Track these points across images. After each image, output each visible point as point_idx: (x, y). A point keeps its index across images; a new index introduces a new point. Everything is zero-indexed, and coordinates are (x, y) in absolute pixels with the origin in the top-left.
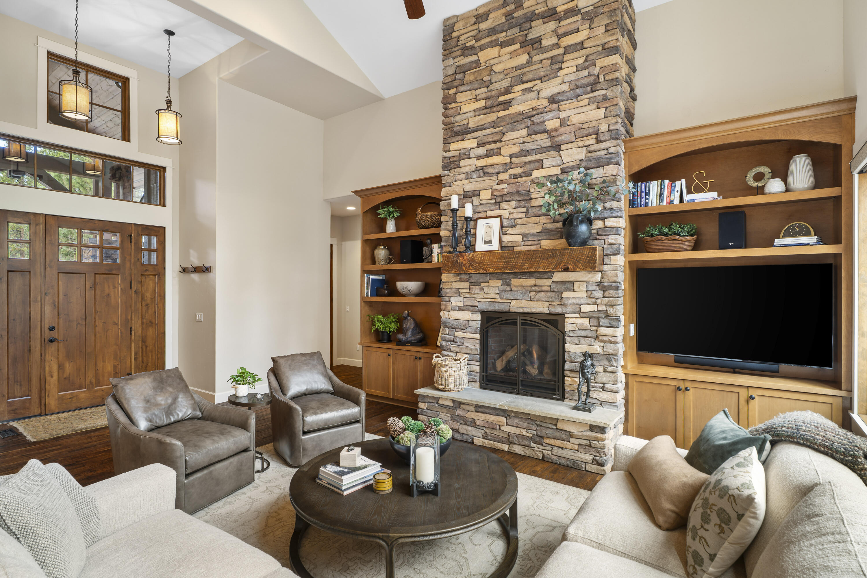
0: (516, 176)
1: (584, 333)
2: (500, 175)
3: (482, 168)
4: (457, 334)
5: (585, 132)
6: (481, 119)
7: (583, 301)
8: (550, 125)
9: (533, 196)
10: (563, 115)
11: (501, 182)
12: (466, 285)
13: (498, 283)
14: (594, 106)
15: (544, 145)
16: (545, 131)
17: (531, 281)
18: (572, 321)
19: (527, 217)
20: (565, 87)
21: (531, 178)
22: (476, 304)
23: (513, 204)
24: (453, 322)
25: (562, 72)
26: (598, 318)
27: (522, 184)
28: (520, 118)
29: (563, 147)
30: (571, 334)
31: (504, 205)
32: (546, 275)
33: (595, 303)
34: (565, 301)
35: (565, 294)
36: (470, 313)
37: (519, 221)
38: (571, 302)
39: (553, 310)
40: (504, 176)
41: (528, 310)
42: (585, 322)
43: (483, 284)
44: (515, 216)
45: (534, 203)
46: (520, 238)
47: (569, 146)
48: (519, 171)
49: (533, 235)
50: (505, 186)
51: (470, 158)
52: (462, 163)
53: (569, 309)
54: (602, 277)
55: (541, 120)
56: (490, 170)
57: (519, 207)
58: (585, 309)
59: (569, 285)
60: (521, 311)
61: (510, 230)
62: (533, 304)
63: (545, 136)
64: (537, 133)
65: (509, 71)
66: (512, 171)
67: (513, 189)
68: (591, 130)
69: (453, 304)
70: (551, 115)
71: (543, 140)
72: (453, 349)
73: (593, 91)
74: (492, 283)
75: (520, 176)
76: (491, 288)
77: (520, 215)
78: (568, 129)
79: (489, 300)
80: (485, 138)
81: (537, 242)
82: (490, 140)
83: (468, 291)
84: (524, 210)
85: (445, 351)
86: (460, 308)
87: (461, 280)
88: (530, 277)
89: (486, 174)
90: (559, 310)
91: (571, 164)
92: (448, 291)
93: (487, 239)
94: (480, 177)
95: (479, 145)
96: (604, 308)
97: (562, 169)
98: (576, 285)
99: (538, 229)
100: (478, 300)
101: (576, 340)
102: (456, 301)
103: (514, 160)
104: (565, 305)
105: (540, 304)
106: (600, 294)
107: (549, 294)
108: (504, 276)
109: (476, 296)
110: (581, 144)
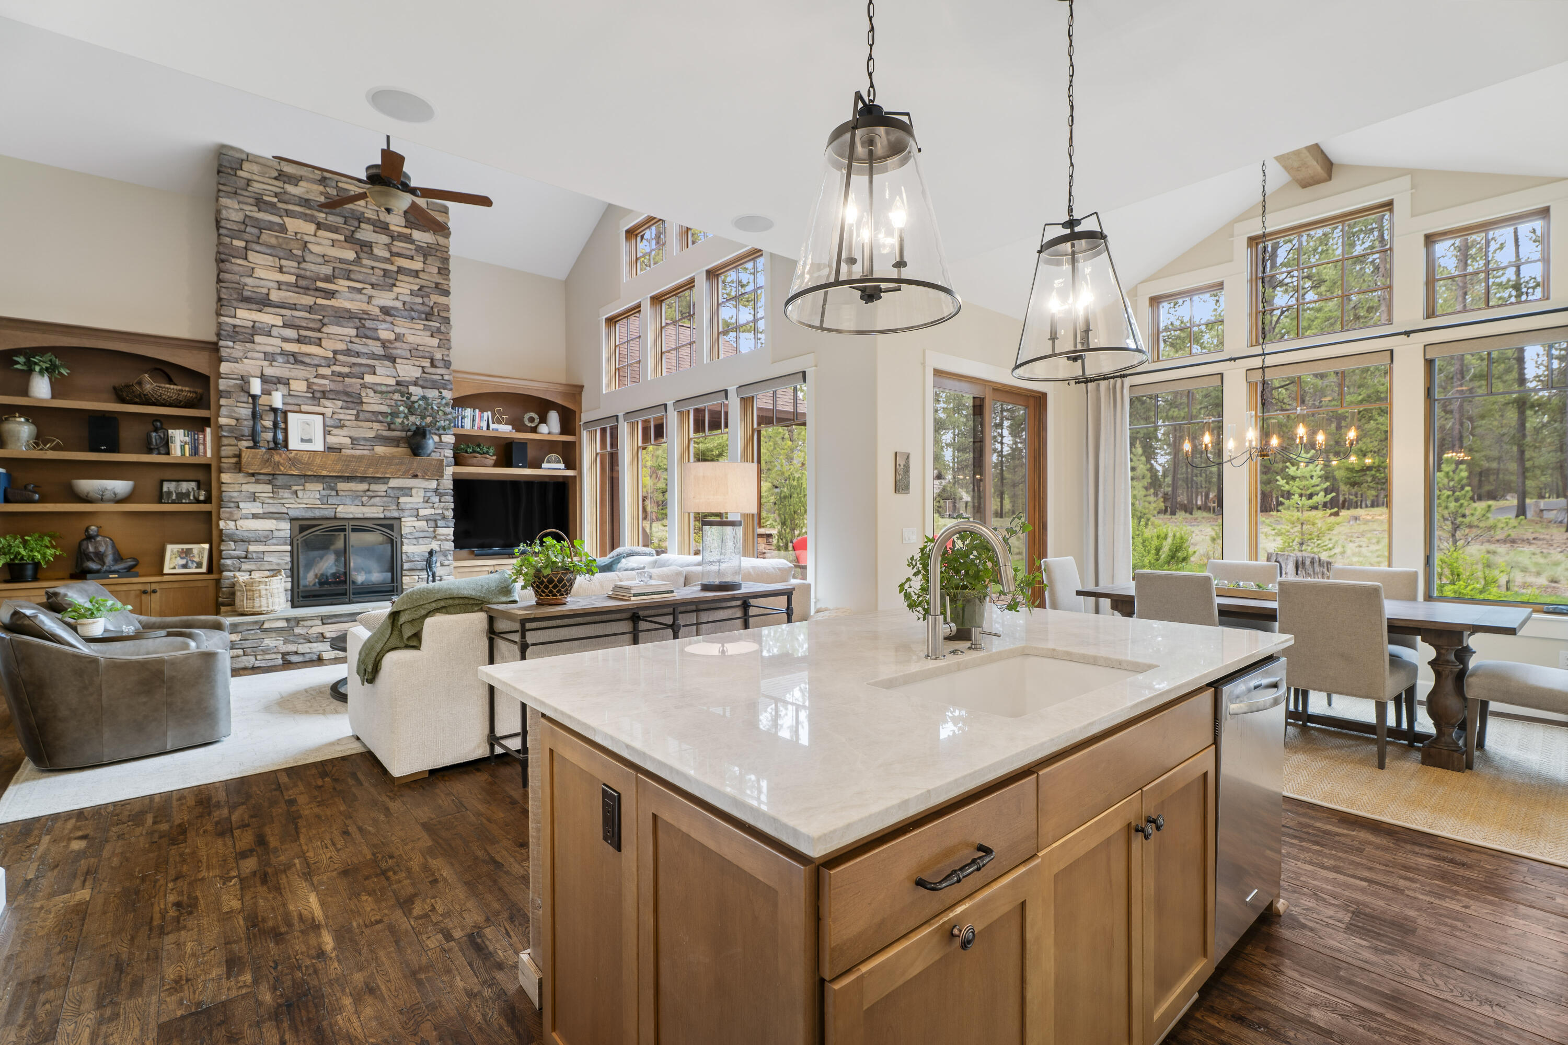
0: (340, 375)
1: (422, 535)
2: (320, 369)
3: (294, 355)
4: (252, 548)
5: (421, 354)
6: (290, 297)
7: (420, 506)
8: (385, 335)
9: (364, 400)
10: (397, 330)
11: (323, 377)
12: (269, 488)
13: (320, 487)
14: (429, 333)
15: (376, 352)
16: (378, 339)
17: (364, 486)
18: (409, 524)
19: (356, 420)
20: (399, 305)
21: (361, 381)
22: (285, 510)
23: (340, 403)
24: (246, 534)
25: (395, 289)
26: (435, 521)
27: (351, 385)
28: (347, 315)
29: (398, 360)
30: (409, 536)
31: (324, 402)
32: (382, 481)
33: (433, 507)
34: (401, 506)
35: (402, 500)
36: (274, 521)
37: (347, 423)
38: (408, 506)
39: (388, 514)
40: (326, 371)
41: (360, 516)
42: (423, 524)
43: (295, 488)
44: (341, 417)
45: (365, 407)
46: (348, 441)
47: (405, 361)
48: (346, 370)
49: (365, 439)
50: (326, 382)
51: (270, 336)
52: (258, 339)
53: (407, 513)
54: (438, 485)
55: (374, 326)
56: (307, 360)
57: (347, 408)
58: (422, 512)
59: (407, 491)
60: (351, 516)
61: (335, 431)
62: (365, 509)
63: (378, 344)
64: (367, 337)
65: (332, 259)
66: (337, 368)
67: (340, 387)
68: (427, 354)
69: (244, 511)
70: (384, 326)
71: (375, 347)
72: (244, 567)
73: (427, 320)
74: (309, 486)
75: (347, 375)
76: (309, 493)
77: (348, 417)
78: (404, 345)
79: (305, 506)
80: (296, 320)
81: (371, 448)
82: (305, 325)
83: (271, 495)
84: (355, 412)
85: (230, 571)
86: (255, 516)
87: (257, 482)
88: (361, 482)
89: (297, 361)
90: (396, 514)
91: (407, 379)
92: (235, 494)
93: (305, 438)
94: (288, 362)
95: (285, 326)
96: (440, 511)
97: (397, 381)
98: (414, 491)
99: (371, 434)
100: (287, 506)
101: (415, 541)
102: (248, 507)
103: (339, 357)
104: (402, 510)
105: (374, 509)
106: (436, 499)
107: (385, 499)
108: (328, 480)
109: (283, 501)
110: (417, 363)
